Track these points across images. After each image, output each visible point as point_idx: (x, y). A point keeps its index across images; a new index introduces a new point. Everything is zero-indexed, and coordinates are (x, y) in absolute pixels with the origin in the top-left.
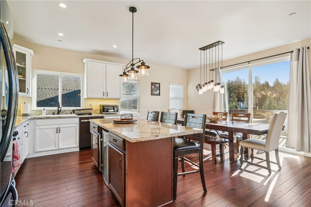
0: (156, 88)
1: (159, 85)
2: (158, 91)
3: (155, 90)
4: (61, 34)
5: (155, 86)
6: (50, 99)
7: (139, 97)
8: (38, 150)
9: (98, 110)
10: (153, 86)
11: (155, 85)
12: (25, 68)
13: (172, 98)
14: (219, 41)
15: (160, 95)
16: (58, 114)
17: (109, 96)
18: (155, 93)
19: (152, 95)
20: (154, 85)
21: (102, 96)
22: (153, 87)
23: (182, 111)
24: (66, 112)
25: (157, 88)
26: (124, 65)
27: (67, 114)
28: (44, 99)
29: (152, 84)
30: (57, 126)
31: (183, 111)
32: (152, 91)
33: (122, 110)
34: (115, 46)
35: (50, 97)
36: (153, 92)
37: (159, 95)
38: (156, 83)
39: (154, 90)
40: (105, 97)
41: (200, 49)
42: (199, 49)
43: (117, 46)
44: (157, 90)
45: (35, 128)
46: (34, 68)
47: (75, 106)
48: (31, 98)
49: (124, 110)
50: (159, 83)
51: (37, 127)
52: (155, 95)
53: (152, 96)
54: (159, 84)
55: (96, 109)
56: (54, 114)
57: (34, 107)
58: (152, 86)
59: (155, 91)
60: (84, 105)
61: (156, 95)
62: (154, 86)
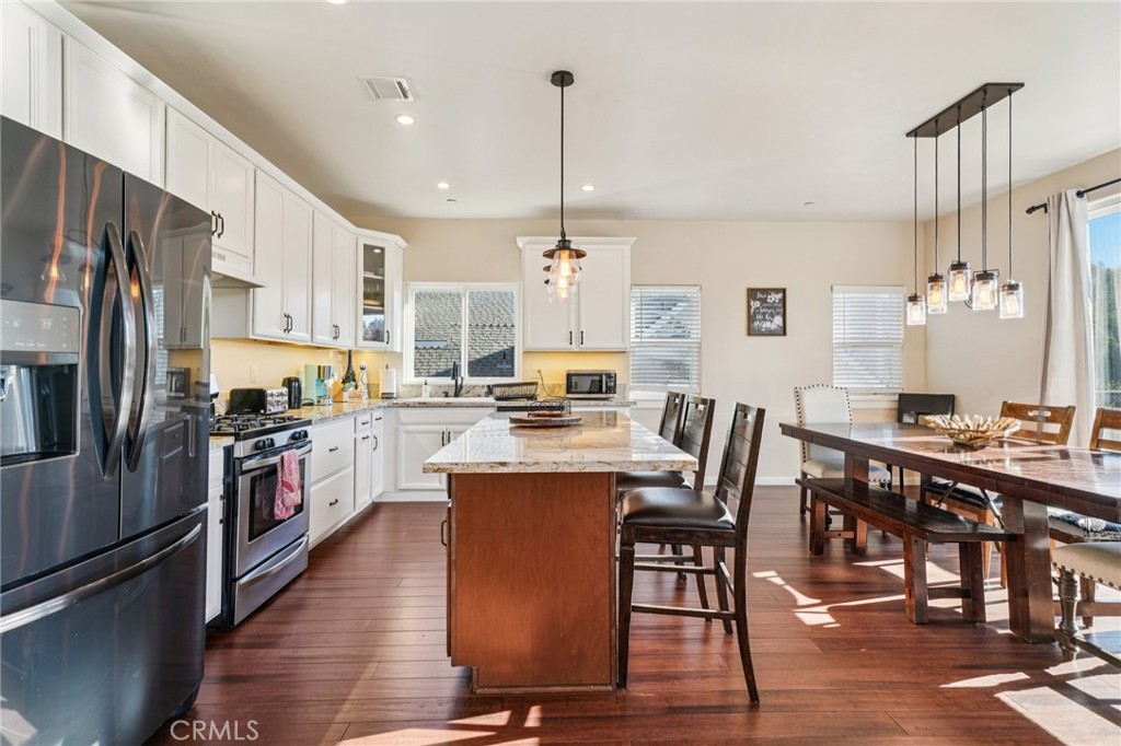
0: (768, 308)
1: (780, 295)
2: (778, 320)
3: (764, 314)
4: (443, 186)
5: (763, 301)
6: (498, 354)
7: (700, 343)
8: (404, 485)
9: (560, 386)
10: (755, 299)
11: (766, 298)
12: (383, 281)
13: (844, 345)
14: (987, 85)
15: (785, 334)
16: (456, 395)
17: (588, 345)
18: (766, 329)
19: (749, 334)
20: (759, 295)
21: (565, 345)
22: (756, 304)
23: (897, 398)
24: (477, 391)
25: (774, 308)
26: (635, 239)
27: (479, 396)
28: (486, 354)
29: (752, 293)
30: (443, 428)
31: (901, 395)
32: (751, 319)
33: (636, 388)
34: (588, 188)
35: (501, 348)
36: (756, 324)
37: (783, 331)
38: (767, 291)
39: (759, 317)
40: (574, 347)
41: (915, 133)
42: (908, 135)
43: (595, 187)
44: (772, 316)
45: (397, 429)
46: (408, 278)
47: (502, 374)
48: (401, 354)
49: (644, 389)
50: (783, 287)
51: (402, 428)
52: (763, 334)
53: (750, 338)
54: (784, 291)
55: (554, 385)
56: (447, 395)
57: (409, 376)
58: (752, 302)
59: (764, 320)
60: (522, 371)
61: (770, 333)
62: (760, 300)
